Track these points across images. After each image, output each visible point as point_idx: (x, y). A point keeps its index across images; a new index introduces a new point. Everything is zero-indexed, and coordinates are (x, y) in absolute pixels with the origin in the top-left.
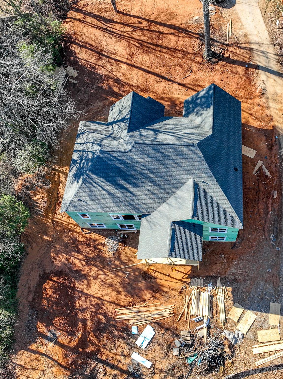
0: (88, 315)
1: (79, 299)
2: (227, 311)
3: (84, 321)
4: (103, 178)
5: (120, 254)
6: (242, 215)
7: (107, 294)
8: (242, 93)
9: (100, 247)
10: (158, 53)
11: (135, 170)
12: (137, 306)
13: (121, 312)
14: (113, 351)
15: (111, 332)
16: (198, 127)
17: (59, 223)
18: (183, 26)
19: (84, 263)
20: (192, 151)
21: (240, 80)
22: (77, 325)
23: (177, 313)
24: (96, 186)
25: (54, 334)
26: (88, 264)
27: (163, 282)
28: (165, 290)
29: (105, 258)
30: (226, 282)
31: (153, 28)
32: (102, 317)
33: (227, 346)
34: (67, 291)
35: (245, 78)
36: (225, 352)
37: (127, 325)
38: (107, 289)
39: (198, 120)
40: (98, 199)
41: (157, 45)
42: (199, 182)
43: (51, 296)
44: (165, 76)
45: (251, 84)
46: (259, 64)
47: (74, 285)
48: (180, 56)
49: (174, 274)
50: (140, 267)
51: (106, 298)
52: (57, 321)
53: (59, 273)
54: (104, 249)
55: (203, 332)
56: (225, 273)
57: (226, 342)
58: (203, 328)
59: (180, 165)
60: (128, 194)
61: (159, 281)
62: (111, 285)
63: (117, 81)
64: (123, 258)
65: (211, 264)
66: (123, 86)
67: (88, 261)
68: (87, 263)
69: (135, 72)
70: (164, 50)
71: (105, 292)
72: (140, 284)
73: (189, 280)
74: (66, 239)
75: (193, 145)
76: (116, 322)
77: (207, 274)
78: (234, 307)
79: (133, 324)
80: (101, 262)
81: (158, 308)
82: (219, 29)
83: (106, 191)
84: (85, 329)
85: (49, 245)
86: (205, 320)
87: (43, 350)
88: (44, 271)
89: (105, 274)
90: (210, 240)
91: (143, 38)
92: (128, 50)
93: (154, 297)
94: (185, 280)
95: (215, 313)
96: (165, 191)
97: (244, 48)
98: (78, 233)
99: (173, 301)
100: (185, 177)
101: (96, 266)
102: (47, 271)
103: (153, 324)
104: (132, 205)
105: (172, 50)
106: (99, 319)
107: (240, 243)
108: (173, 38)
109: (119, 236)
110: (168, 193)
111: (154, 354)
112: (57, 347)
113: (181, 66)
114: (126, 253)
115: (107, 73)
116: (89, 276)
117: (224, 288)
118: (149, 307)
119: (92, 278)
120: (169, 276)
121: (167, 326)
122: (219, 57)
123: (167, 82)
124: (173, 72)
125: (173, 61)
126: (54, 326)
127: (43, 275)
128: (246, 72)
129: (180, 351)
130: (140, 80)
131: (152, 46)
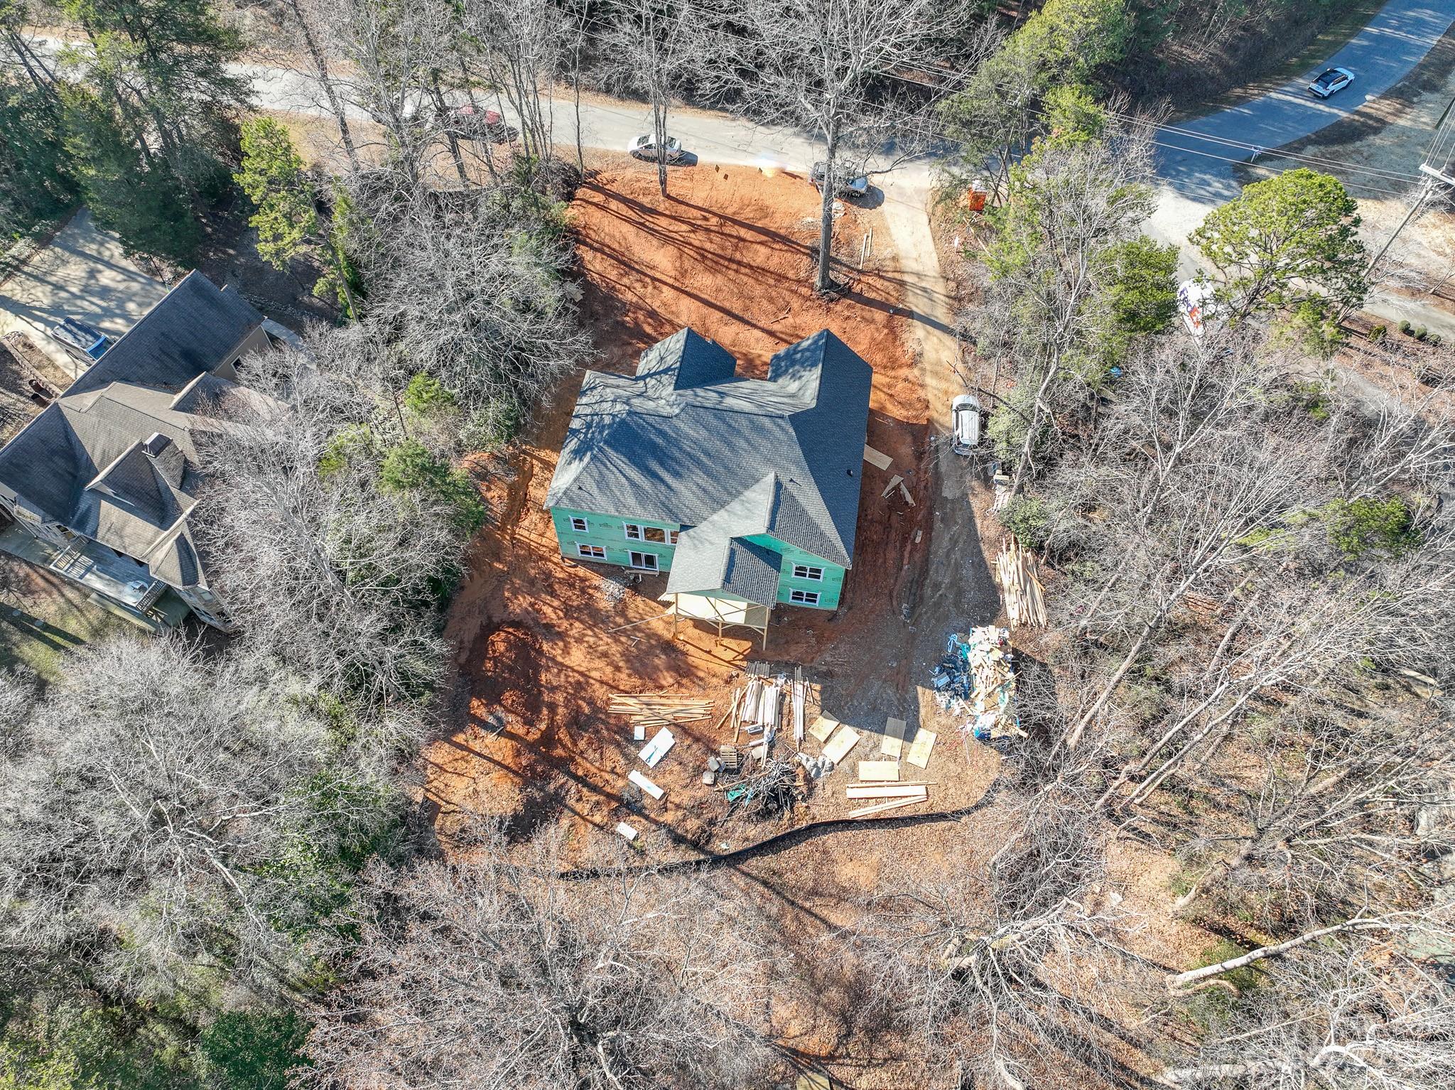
0: (560, 698)
1: (548, 669)
2: (807, 721)
3: (552, 707)
4: (625, 456)
5: (626, 606)
6: (852, 547)
7: (595, 669)
8: (878, 358)
9: (591, 591)
10: (731, 274)
11: (681, 449)
12: (648, 694)
13: (619, 700)
14: (597, 764)
15: (597, 732)
16: (792, 396)
17: (523, 542)
18: (782, 232)
19: (561, 614)
20: (779, 426)
21: (876, 335)
22: (540, 712)
23: (718, 713)
24: (612, 468)
25: (499, 719)
26: (568, 615)
27: (697, 662)
28: (701, 674)
29: (599, 610)
30: (811, 675)
31: (727, 230)
32: (584, 705)
33: (801, 776)
34: (529, 653)
35: (886, 331)
36: (796, 788)
37: (627, 724)
38: (597, 661)
39: (793, 386)
40: (611, 491)
41: (731, 260)
42: (784, 480)
43: (502, 654)
44: (740, 314)
45: (898, 343)
46: (914, 309)
47: (541, 647)
48: (772, 282)
49: (718, 651)
50: (659, 632)
51: (595, 674)
52: (509, 697)
53: (517, 624)
54: (598, 595)
55: (762, 751)
56: (812, 660)
57: (800, 771)
58: (761, 744)
59: (755, 448)
60: (663, 488)
61: (690, 659)
62: (605, 655)
63: (652, 314)
64: (631, 614)
65: (787, 642)
66: (662, 325)
67: (569, 612)
68: (565, 615)
69: (686, 302)
70: (743, 270)
71: (592, 665)
72: (657, 661)
73: (745, 664)
74: (532, 572)
75: (782, 417)
76: (608, 715)
77: (780, 658)
78: (820, 718)
79: (638, 723)
80: (590, 615)
81: (685, 702)
82: (849, 243)
83: (627, 478)
84: (552, 720)
85: (502, 578)
86: (766, 732)
87: (476, 745)
88: (490, 618)
89: (595, 635)
90: (791, 601)
91: (708, 246)
92: (678, 264)
93: (679, 683)
94: (738, 663)
95: (785, 722)
96: (726, 489)
97: (889, 280)
98: (555, 564)
99: (713, 694)
100: (763, 469)
101: (582, 622)
102: (495, 620)
103: (672, 727)
104: (667, 507)
105: (758, 271)
106: (579, 707)
107: (845, 614)
108: (763, 250)
109: (627, 577)
110: (730, 494)
111: (669, 779)
112: (503, 740)
113: (771, 300)
114: (637, 606)
115: (635, 299)
116: (569, 636)
117: (807, 683)
118: (668, 698)
119: (572, 640)
120: (709, 652)
121: (698, 734)
122: (842, 290)
123: (741, 325)
124: (755, 310)
125: (758, 291)
126: (501, 705)
127: (488, 625)
128: (889, 321)
129: (716, 779)
130: (694, 317)
131: (722, 261)
